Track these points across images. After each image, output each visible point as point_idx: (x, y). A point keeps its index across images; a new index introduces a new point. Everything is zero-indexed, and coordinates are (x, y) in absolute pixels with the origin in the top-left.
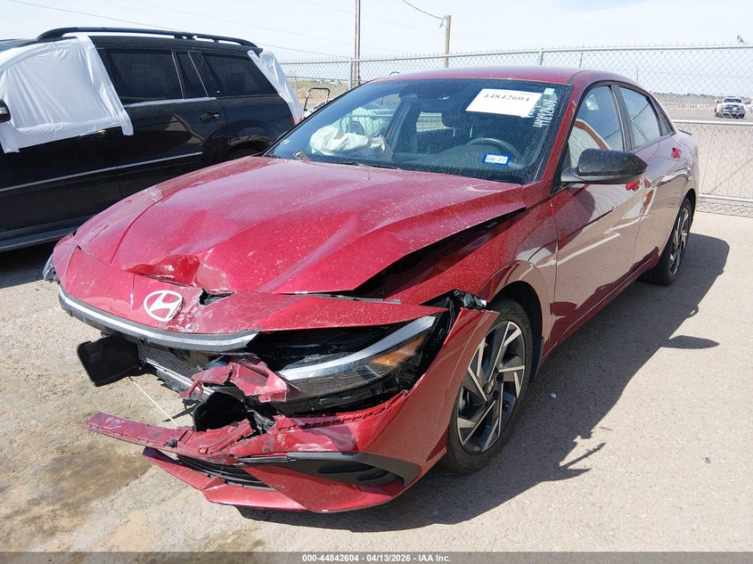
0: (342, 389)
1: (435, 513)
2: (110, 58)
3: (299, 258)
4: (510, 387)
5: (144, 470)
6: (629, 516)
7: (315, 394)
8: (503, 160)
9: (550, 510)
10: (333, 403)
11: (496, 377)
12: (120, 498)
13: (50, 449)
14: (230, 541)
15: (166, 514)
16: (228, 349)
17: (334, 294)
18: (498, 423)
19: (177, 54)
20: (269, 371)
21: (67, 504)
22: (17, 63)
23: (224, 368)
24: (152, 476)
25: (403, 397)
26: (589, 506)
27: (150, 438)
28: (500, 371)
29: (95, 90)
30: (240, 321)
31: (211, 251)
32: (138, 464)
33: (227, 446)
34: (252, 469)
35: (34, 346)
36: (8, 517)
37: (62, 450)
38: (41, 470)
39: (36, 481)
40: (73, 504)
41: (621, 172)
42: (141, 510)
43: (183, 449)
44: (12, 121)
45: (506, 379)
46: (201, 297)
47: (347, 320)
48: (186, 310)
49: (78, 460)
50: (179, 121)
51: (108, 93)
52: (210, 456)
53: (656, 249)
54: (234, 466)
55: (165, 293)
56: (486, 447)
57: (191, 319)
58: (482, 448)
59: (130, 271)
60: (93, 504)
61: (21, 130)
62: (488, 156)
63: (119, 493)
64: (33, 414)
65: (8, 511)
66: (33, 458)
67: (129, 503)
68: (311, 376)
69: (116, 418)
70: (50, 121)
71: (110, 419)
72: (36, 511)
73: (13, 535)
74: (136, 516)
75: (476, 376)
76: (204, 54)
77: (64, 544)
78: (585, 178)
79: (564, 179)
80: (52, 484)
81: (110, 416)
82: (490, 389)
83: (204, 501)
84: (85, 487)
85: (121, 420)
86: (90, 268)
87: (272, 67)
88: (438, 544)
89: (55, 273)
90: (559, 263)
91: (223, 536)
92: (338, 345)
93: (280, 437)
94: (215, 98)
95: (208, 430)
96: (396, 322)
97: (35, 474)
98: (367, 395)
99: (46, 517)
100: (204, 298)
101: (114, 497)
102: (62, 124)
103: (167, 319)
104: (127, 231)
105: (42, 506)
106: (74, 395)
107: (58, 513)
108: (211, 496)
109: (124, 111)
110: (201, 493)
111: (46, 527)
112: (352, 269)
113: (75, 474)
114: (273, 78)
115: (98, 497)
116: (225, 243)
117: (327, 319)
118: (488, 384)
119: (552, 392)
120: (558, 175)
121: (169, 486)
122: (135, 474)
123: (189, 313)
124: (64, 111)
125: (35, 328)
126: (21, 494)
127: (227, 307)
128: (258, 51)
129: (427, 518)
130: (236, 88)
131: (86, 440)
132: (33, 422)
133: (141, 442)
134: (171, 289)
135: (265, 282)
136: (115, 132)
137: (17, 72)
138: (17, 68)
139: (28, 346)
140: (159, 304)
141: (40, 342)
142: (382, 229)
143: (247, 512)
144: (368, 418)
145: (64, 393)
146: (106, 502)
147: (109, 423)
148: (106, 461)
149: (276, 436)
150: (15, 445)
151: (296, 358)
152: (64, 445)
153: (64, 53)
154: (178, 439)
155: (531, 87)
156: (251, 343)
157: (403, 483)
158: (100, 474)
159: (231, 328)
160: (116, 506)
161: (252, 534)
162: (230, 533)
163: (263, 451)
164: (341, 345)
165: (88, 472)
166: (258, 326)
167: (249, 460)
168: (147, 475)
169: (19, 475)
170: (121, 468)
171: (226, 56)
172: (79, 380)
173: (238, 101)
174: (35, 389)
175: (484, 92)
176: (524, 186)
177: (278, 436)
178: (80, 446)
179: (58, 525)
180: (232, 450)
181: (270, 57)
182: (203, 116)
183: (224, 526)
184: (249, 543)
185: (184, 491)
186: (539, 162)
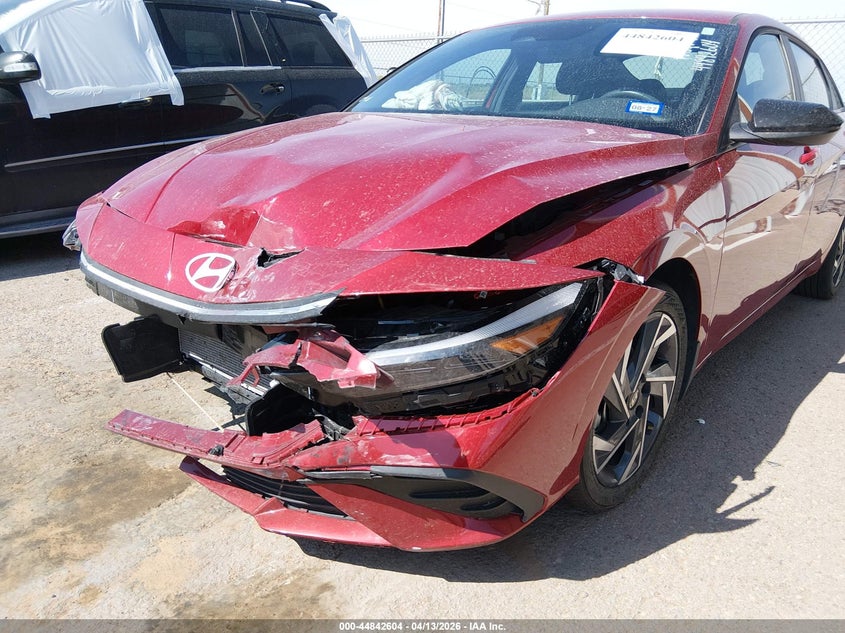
0: (450, 381)
1: (559, 561)
2: (158, 12)
3: (391, 209)
4: (656, 402)
5: (181, 488)
6: (820, 575)
7: (411, 387)
8: (654, 108)
9: (713, 563)
10: (436, 401)
11: (641, 387)
12: (149, 522)
13: (67, 458)
14: (288, 582)
15: (206, 543)
16: (296, 318)
17: (441, 252)
18: (639, 449)
19: (238, 13)
20: (351, 349)
21: (81, 527)
22: (52, 13)
23: (289, 346)
24: (192, 496)
25: (531, 398)
26: (763, 560)
27: (189, 442)
28: (648, 380)
29: (141, 49)
30: (312, 283)
31: (274, 200)
32: (174, 481)
33: (289, 455)
34: (321, 488)
35: (56, 340)
36: (6, 538)
37: (80, 460)
38: (53, 482)
39: (45, 495)
40: (88, 526)
41: (809, 128)
42: (174, 538)
43: (231, 458)
44: (42, 79)
45: (653, 391)
46: (259, 258)
47: (460, 283)
48: (240, 276)
49: (100, 473)
50: (236, 94)
51: (155, 55)
52: (266, 467)
53: (819, 253)
54: (298, 484)
55: (213, 256)
56: (624, 479)
57: (246, 286)
58: (619, 481)
59: (169, 230)
60: (115, 527)
61: (52, 92)
62: (633, 104)
63: (148, 515)
64: (49, 416)
65: (7, 531)
66: (44, 467)
67: (160, 528)
68: (407, 361)
69: (146, 417)
70: (87, 84)
71: (138, 419)
72: (42, 532)
73: (11, 562)
74: (169, 546)
75: (620, 382)
76: (270, 16)
77: (73, 576)
78: (761, 134)
79: (733, 135)
80: (64, 500)
81: (140, 415)
82: (633, 402)
83: (257, 529)
84: (105, 506)
85: (153, 420)
86: (120, 227)
87: (347, 35)
88: (565, 601)
89: (77, 237)
90: (726, 248)
91: (280, 576)
92: (444, 323)
93: (361, 444)
94: (280, 68)
95: (265, 434)
96: (533, 286)
97: (44, 487)
98: (483, 391)
99: (54, 541)
100: (264, 259)
101: (141, 520)
102: (102, 88)
103: (215, 288)
104: (168, 182)
105: (49, 526)
106: (101, 397)
107: (68, 536)
108: (265, 523)
109: (174, 76)
110: (253, 519)
111: (53, 553)
112: (466, 221)
113: (95, 489)
114: (348, 48)
115: (121, 519)
116: (291, 190)
117: (433, 281)
118: (632, 395)
119: (699, 417)
120: (725, 131)
121: (211, 509)
122: (170, 492)
123: (244, 279)
124: (104, 73)
125: (60, 320)
126: (24, 511)
127: (295, 267)
128: (331, 16)
129: (548, 566)
130: (304, 57)
131: (111, 450)
132: (48, 426)
133: (176, 448)
134: (221, 251)
135: (345, 237)
136: (162, 101)
137: (50, 23)
138: (51, 20)
139: (50, 340)
140: (205, 271)
141: (65, 335)
142: (506, 173)
143: (311, 546)
144: (483, 423)
145: (89, 393)
146: (131, 526)
147: (137, 423)
148: (134, 475)
149: (356, 443)
150: (23, 452)
151: (386, 337)
152: (83, 454)
153: (106, 6)
154: (224, 445)
155: (685, 27)
156: (327, 310)
157: (521, 518)
158: (125, 491)
159: (300, 292)
160: (143, 531)
161: (318, 574)
162: (289, 572)
163: (339, 464)
164: (449, 323)
165: (110, 487)
166: (337, 288)
167: (318, 474)
168: (184, 494)
169: (25, 487)
170: (152, 485)
171: (294, 19)
172: (108, 379)
173: (306, 72)
174: (53, 388)
175: (623, 32)
176: (686, 138)
177: (359, 444)
178: (102, 456)
179: (68, 551)
180: (297, 461)
181: (345, 23)
182: (265, 87)
183: (282, 564)
184: (314, 587)
185: (231, 516)
186: (701, 112)
